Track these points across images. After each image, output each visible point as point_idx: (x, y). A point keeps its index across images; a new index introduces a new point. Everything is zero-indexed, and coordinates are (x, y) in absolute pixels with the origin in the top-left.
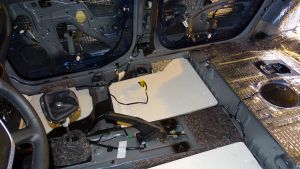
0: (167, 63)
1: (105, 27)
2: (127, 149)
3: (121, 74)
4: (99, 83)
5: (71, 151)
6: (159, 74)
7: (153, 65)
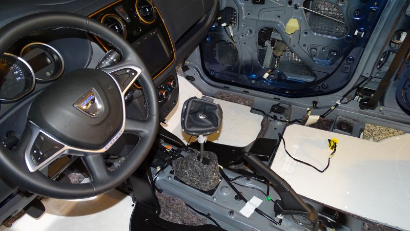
0: (393, 134)
1: (319, 49)
2: (257, 210)
3: (313, 119)
4: (279, 116)
5: (196, 171)
6: (370, 143)
7: (369, 126)
